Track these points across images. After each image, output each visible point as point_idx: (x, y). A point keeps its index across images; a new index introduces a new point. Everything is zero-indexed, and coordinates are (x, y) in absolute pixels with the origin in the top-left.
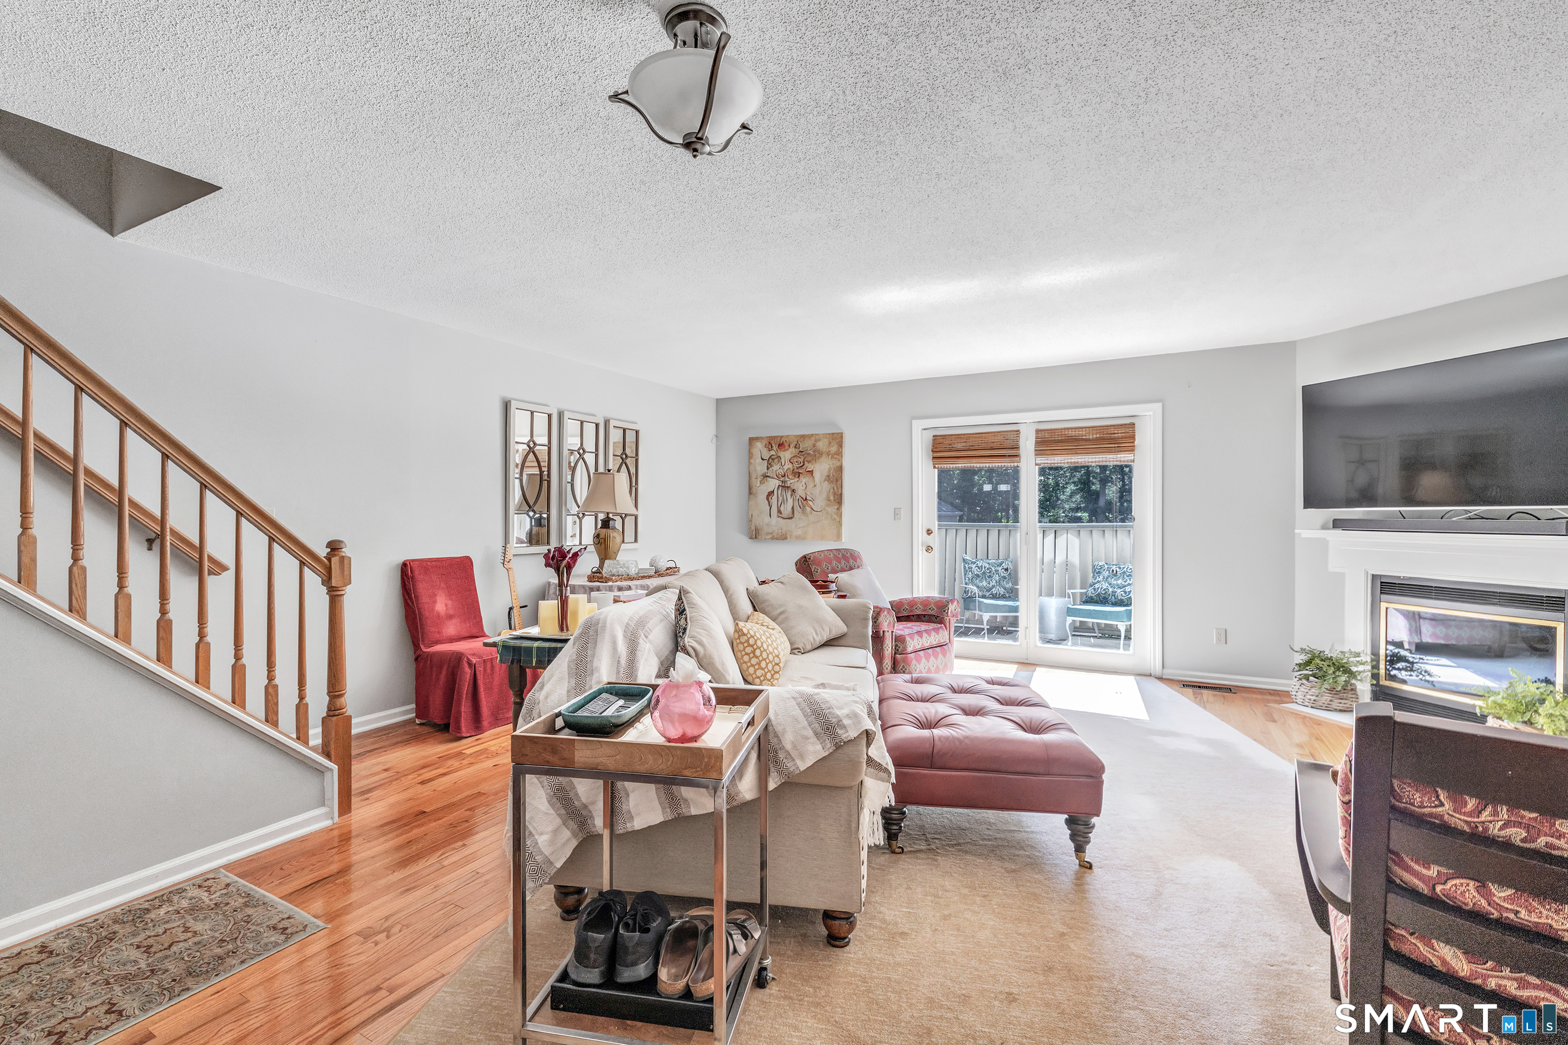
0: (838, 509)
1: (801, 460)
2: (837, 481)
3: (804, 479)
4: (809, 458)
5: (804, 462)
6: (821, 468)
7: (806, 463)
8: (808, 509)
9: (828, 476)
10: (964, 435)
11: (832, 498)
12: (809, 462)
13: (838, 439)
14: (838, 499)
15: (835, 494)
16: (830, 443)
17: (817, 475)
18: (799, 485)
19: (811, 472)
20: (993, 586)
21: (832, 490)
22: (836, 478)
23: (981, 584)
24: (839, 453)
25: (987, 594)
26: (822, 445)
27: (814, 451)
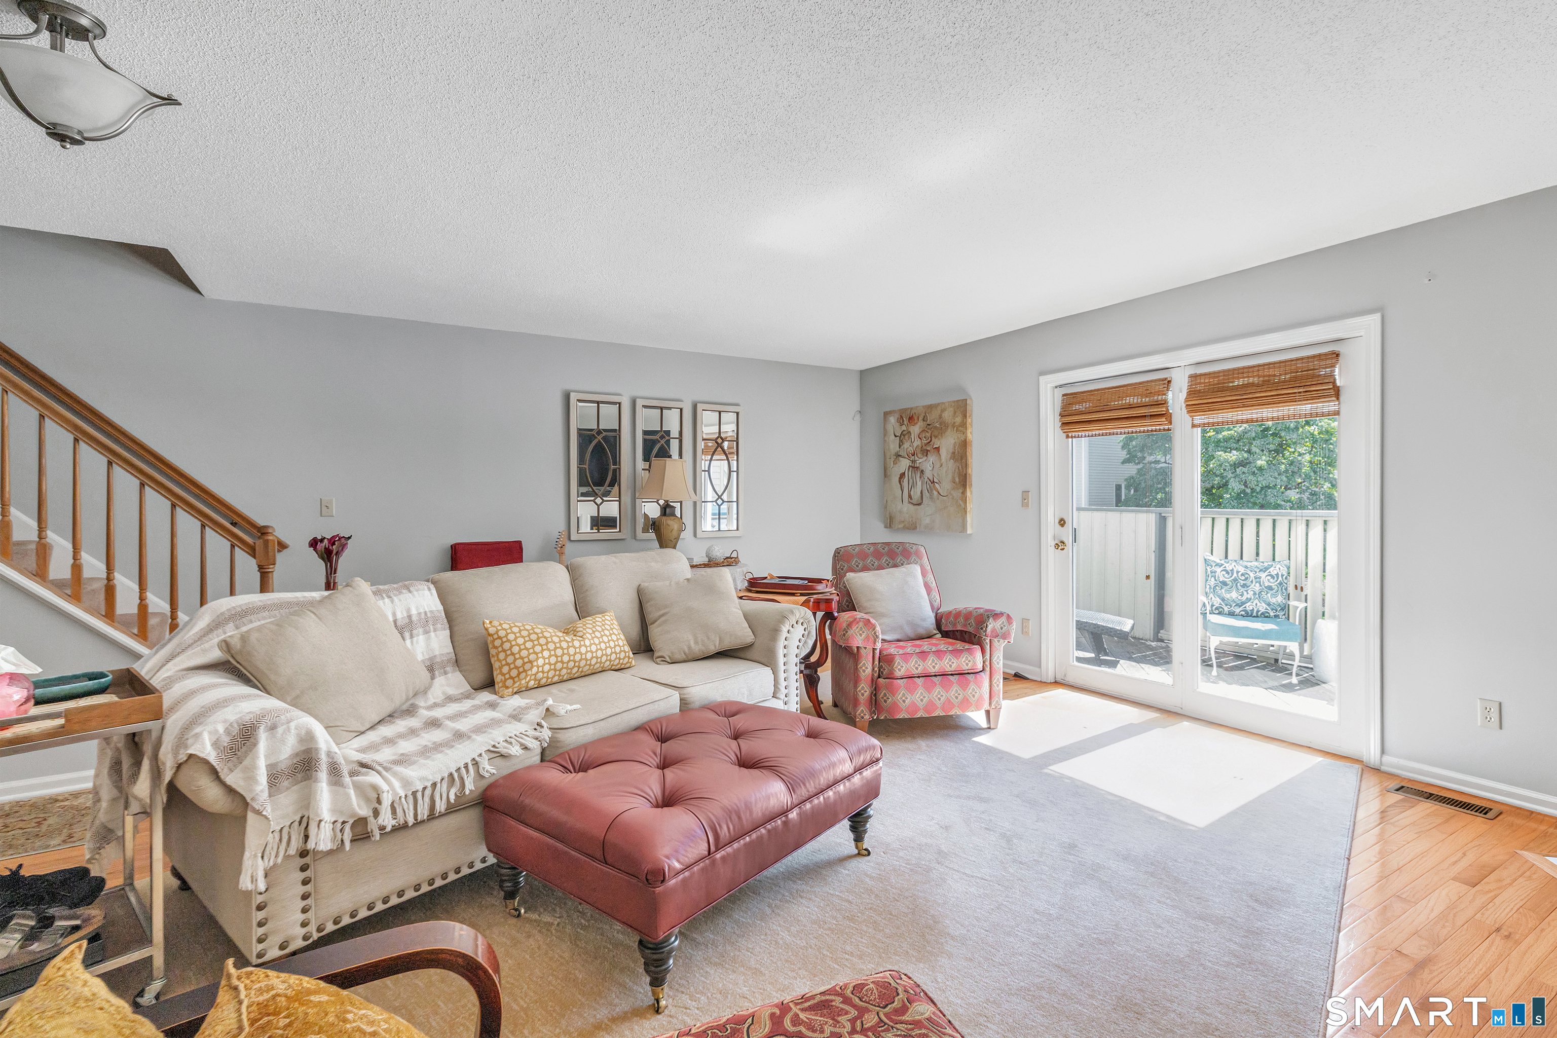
0: (962, 493)
1: (928, 435)
2: (962, 459)
3: (932, 458)
4: (936, 433)
5: (931, 437)
6: (947, 443)
7: (933, 438)
8: (935, 493)
9: (954, 453)
10: (1098, 390)
11: (957, 480)
12: (936, 437)
13: (962, 407)
14: (963, 481)
15: (960, 475)
16: (955, 413)
17: (943, 452)
18: (928, 464)
19: (938, 449)
20: (1249, 600)
21: (957, 470)
22: (961, 454)
23: (1228, 596)
24: (964, 425)
25: (1237, 610)
26: (947, 416)
27: (941, 424)
